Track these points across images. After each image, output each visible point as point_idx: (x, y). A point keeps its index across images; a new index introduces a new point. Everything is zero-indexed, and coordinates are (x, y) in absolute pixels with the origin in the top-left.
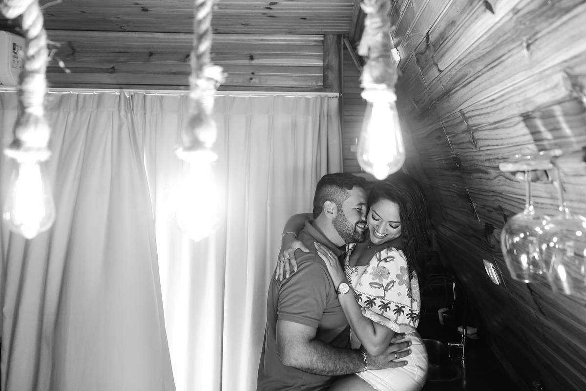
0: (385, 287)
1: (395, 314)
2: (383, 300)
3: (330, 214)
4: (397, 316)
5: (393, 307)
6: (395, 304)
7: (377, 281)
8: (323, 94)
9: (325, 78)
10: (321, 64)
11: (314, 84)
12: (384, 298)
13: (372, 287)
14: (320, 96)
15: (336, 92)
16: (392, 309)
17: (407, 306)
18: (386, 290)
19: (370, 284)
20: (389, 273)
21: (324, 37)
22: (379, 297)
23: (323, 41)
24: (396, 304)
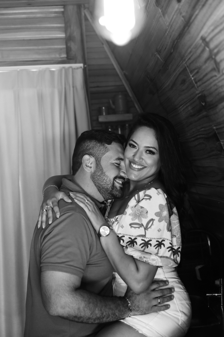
0: (145, 227)
1: (156, 248)
2: (144, 239)
3: (89, 168)
4: (158, 249)
5: (154, 243)
6: (155, 240)
7: (137, 221)
8: (67, 66)
9: (68, 50)
10: (63, 35)
11: (58, 56)
12: (144, 236)
13: (132, 227)
14: (64, 68)
15: (80, 63)
16: (153, 245)
17: (168, 240)
18: (146, 229)
19: (131, 225)
20: (147, 212)
21: (64, 8)
22: (140, 236)
23: (63, 12)
24: (157, 240)
